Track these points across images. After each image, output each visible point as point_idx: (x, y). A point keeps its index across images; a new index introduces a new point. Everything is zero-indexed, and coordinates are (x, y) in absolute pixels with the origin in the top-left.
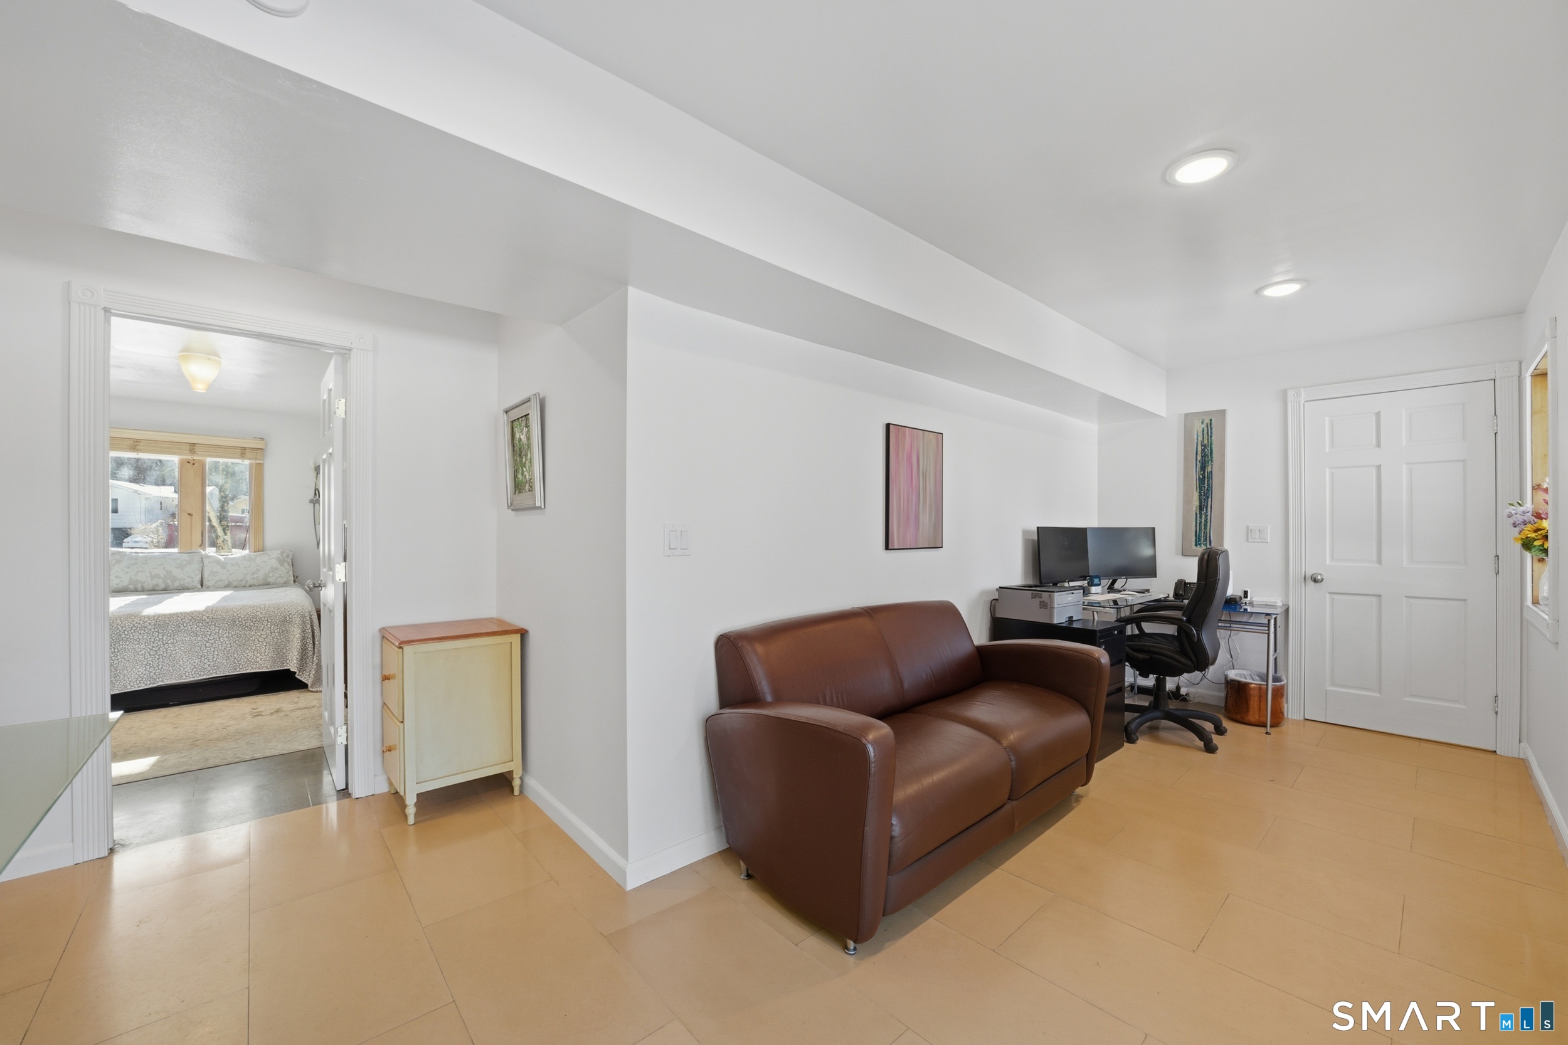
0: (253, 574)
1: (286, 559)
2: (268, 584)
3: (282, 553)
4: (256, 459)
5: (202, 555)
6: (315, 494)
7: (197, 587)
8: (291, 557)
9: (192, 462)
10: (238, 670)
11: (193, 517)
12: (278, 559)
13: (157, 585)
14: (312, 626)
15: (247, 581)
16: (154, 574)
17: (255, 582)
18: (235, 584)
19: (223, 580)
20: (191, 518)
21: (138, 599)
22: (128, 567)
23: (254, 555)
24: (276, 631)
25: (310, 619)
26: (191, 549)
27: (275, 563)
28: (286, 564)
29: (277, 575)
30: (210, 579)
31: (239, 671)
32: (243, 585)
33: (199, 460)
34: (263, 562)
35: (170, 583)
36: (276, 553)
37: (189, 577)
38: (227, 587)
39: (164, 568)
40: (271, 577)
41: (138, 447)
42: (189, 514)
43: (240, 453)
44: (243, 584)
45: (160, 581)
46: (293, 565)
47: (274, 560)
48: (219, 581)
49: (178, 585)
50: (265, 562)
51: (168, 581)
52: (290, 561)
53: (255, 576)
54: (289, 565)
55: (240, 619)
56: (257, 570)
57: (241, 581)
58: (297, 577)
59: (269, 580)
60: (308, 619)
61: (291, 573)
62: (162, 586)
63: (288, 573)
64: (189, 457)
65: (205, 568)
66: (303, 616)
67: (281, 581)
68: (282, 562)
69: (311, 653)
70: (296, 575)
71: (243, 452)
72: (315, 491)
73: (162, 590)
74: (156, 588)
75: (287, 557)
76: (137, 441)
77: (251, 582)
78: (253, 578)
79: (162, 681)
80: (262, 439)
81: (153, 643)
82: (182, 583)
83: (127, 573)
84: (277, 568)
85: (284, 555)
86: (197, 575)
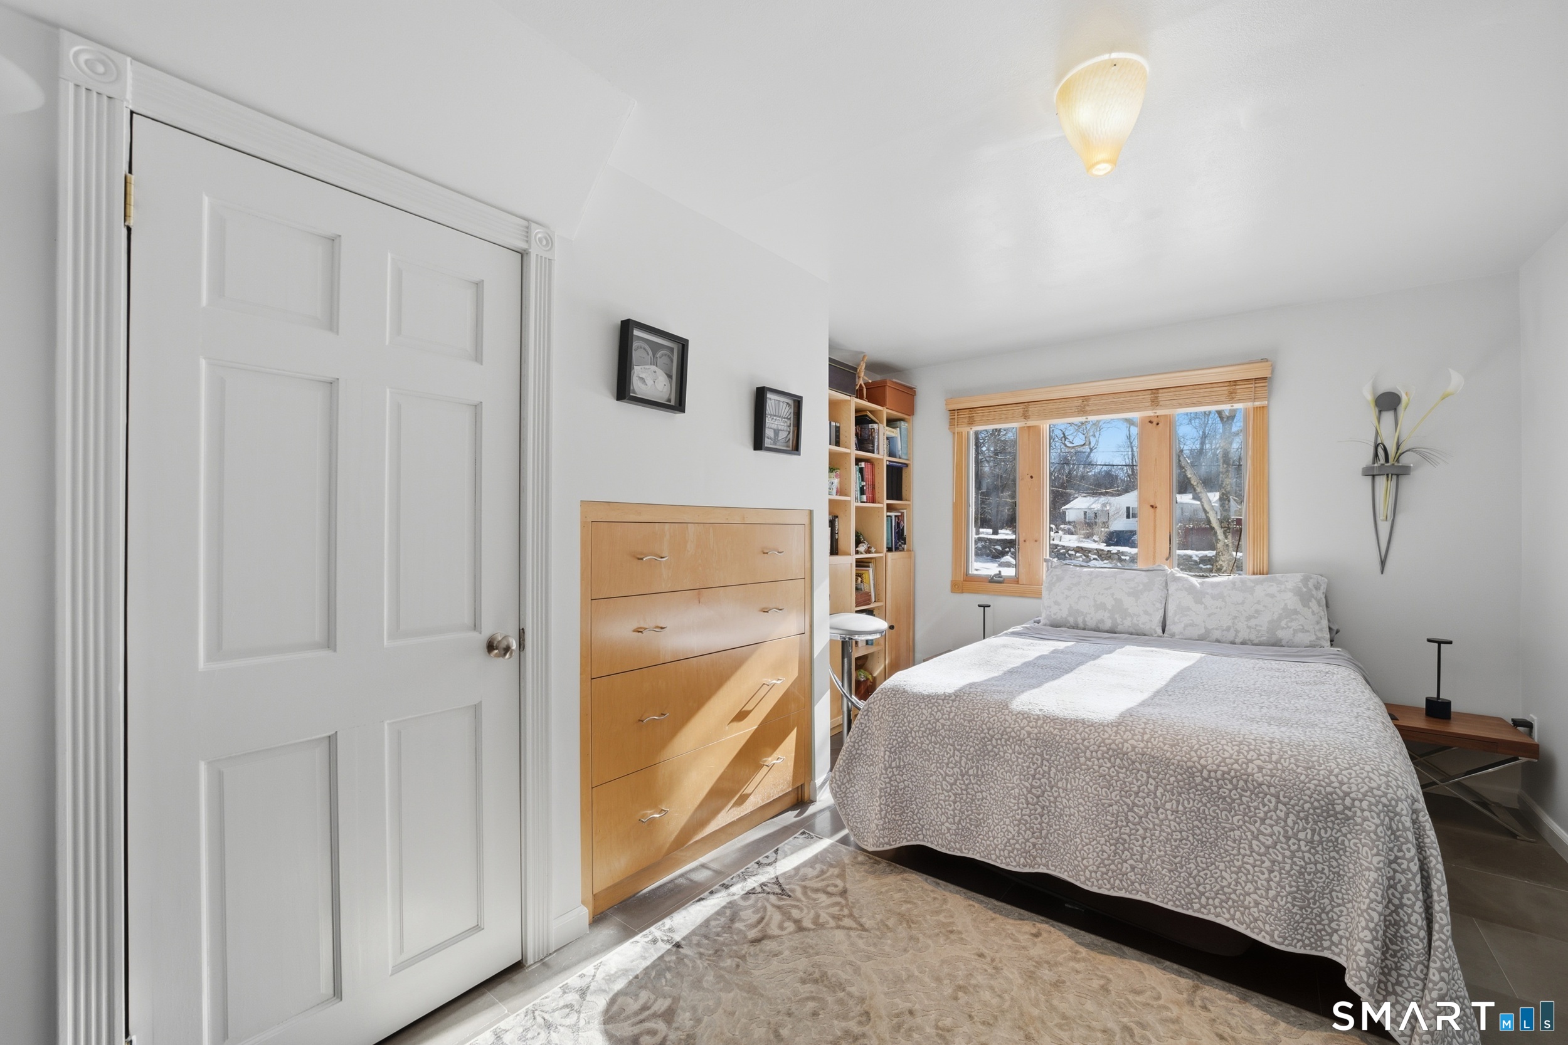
0: (1249, 618)
1: (1314, 592)
2: (1277, 643)
3: (1306, 580)
4: (1255, 399)
5: (1167, 575)
6: (1376, 455)
7: (1156, 633)
8: (1323, 588)
9: (1155, 421)
10: (1196, 906)
11: (1158, 510)
12: (1298, 592)
13: (1102, 621)
14: (1420, 848)
15: (1237, 631)
16: (1098, 603)
17: (1253, 637)
18: (1217, 634)
19: (1196, 625)
20: (1155, 512)
21: (1055, 652)
22: (1069, 589)
23: (1251, 580)
24: (1301, 835)
25: (1414, 822)
26: (1154, 563)
27: (1291, 600)
28: (1313, 604)
29: (1294, 625)
30: (1176, 619)
31: (1199, 911)
32: (1232, 639)
33: (1166, 416)
34: (1267, 595)
35: (1119, 621)
36: (1294, 580)
37: (1146, 613)
38: (1201, 640)
39: (1113, 594)
40: (1283, 628)
41: (1087, 408)
42: (1152, 506)
43: (1226, 392)
44: (1230, 636)
45: (1107, 614)
46: (1327, 606)
47: (1290, 594)
48: (1191, 625)
49: (1130, 624)
50: (1272, 596)
51: (1117, 616)
52: (1320, 595)
53: (1253, 622)
54: (1319, 605)
55: (1205, 774)
56: (1257, 611)
57: (1228, 629)
58: (1337, 632)
59: (1280, 634)
60: (1408, 824)
61: (1325, 623)
62: (1108, 624)
63: (1318, 623)
64: (1150, 413)
65: (1170, 600)
66: (1390, 811)
67: (1307, 638)
68: (1305, 599)
69: (1419, 946)
70: (1335, 628)
71: (1233, 387)
72: (1376, 447)
73: (1107, 632)
74: (1101, 626)
75: (1317, 588)
76: (1086, 398)
77: (1243, 635)
78: (1249, 627)
79: (1046, 866)
80: (1265, 360)
81: (1034, 776)
82: (1135, 621)
83: (1067, 597)
84: (1295, 612)
85: (1310, 585)
86: (1158, 610)
